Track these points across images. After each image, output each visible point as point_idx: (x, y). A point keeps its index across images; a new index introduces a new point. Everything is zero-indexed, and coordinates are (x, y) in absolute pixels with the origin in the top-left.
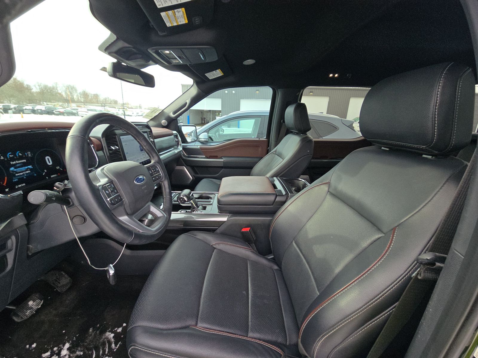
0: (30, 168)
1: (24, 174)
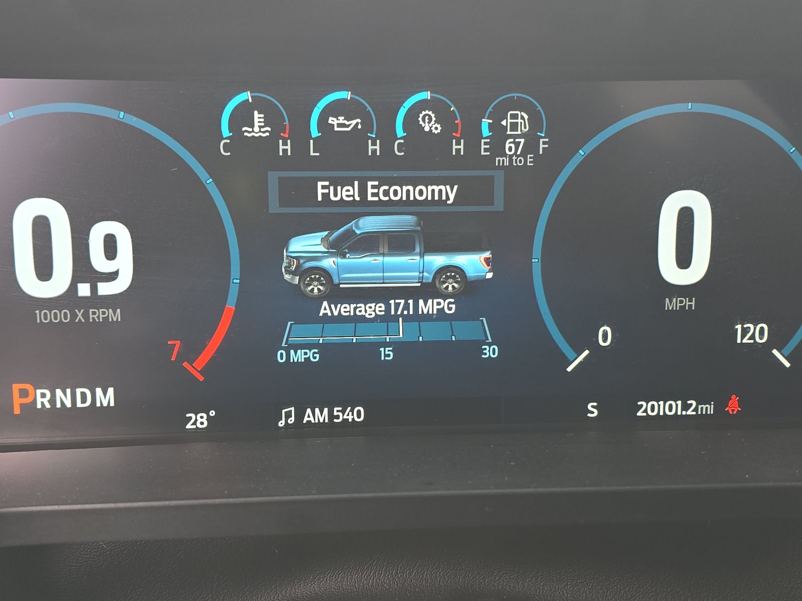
0: (471, 273)
1: (388, 318)
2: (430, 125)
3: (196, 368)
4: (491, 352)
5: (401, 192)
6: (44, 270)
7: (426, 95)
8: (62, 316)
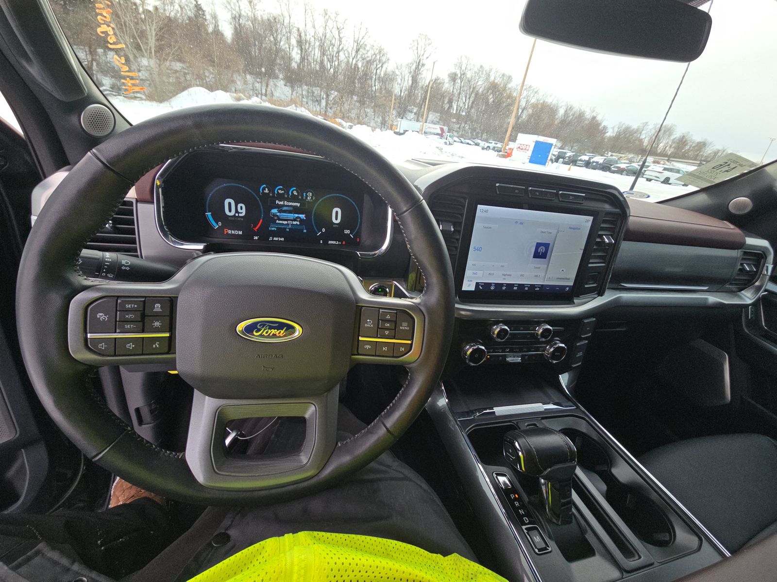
0: (302, 218)
1: (288, 224)
2: (295, 193)
3: (256, 229)
4: (305, 231)
5: (290, 204)
6: (230, 210)
7: (295, 188)
8: (233, 219)
